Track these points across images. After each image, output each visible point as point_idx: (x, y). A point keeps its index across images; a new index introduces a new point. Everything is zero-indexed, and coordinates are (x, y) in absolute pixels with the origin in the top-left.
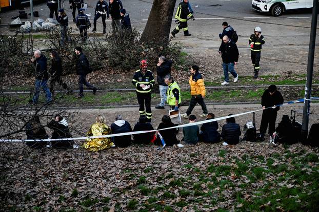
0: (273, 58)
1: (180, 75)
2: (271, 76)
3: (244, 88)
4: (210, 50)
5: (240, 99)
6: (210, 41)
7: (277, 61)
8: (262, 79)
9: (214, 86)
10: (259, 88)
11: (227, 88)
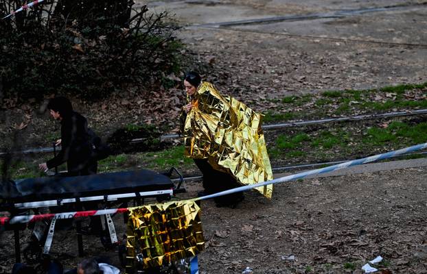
0: (396, 40)
1: (178, 101)
2: (409, 87)
3: (353, 122)
4: (226, 31)
5: (352, 150)
6: (218, 7)
7: (409, 46)
8: (389, 95)
9: (272, 123)
10: (389, 118)
11: (308, 126)
